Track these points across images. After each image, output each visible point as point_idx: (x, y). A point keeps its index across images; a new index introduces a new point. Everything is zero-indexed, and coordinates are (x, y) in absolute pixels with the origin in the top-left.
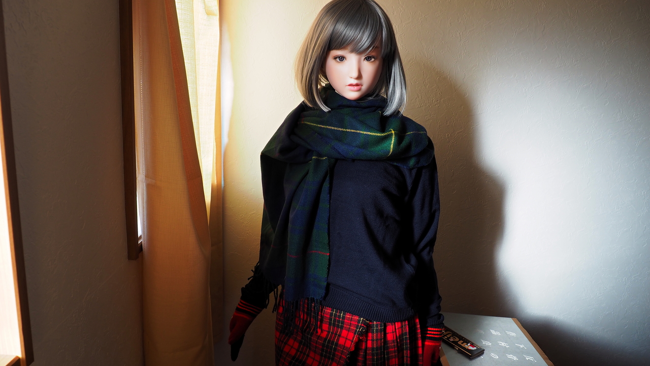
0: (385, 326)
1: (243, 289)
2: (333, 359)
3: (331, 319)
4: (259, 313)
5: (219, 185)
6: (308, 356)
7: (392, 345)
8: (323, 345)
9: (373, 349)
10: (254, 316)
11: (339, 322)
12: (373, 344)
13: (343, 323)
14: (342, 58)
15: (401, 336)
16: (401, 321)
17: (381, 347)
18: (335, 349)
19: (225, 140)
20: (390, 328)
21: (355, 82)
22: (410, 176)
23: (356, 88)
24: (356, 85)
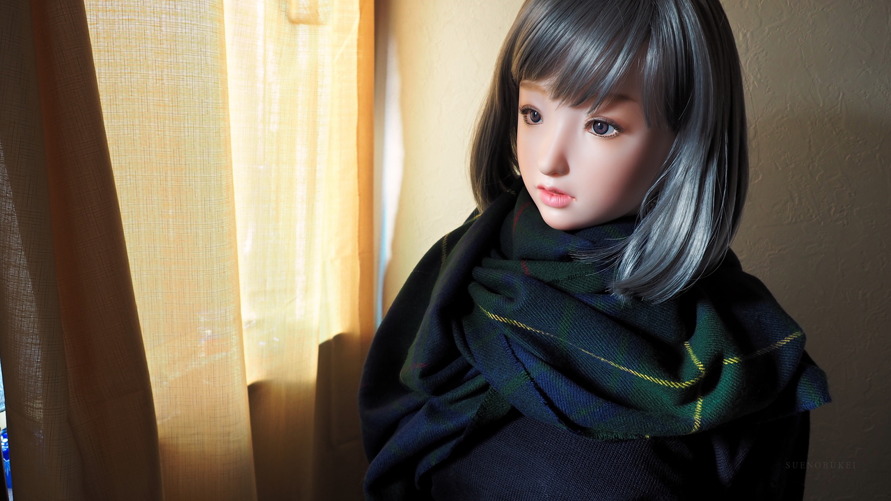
14: (535, 115)
21: (550, 182)
22: (732, 455)
23: (554, 200)
24: (554, 192)
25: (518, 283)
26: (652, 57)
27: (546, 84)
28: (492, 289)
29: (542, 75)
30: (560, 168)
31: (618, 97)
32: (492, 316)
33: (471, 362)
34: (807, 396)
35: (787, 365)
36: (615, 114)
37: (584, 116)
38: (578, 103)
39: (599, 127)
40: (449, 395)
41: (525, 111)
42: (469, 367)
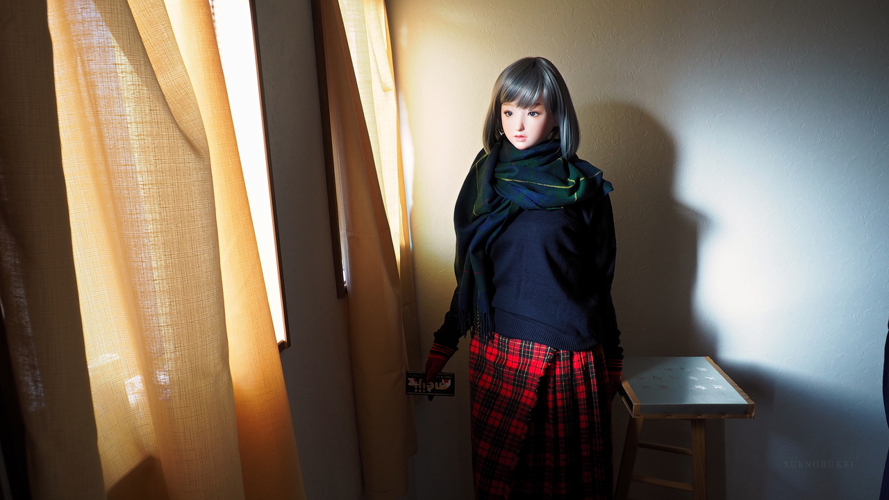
0: (572, 356)
1: (435, 334)
2: (524, 387)
3: (521, 351)
4: (452, 355)
5: (407, 246)
6: (501, 387)
7: (578, 372)
8: (515, 375)
9: (561, 376)
10: (448, 358)
11: (528, 353)
12: (561, 371)
13: (532, 353)
14: (510, 113)
15: (586, 365)
16: (586, 350)
17: (568, 374)
18: (526, 378)
19: (410, 203)
20: (576, 357)
21: (519, 133)
22: (588, 215)
23: (521, 139)
24: (521, 136)
25: (514, 167)
26: (545, 91)
27: (513, 103)
28: (505, 172)
29: (512, 101)
30: (522, 129)
31: (537, 104)
32: (507, 180)
33: (503, 196)
34: (606, 189)
35: (599, 181)
36: (537, 109)
37: (527, 111)
38: (525, 108)
39: (532, 114)
40: (497, 211)
41: (505, 113)
42: (503, 198)
